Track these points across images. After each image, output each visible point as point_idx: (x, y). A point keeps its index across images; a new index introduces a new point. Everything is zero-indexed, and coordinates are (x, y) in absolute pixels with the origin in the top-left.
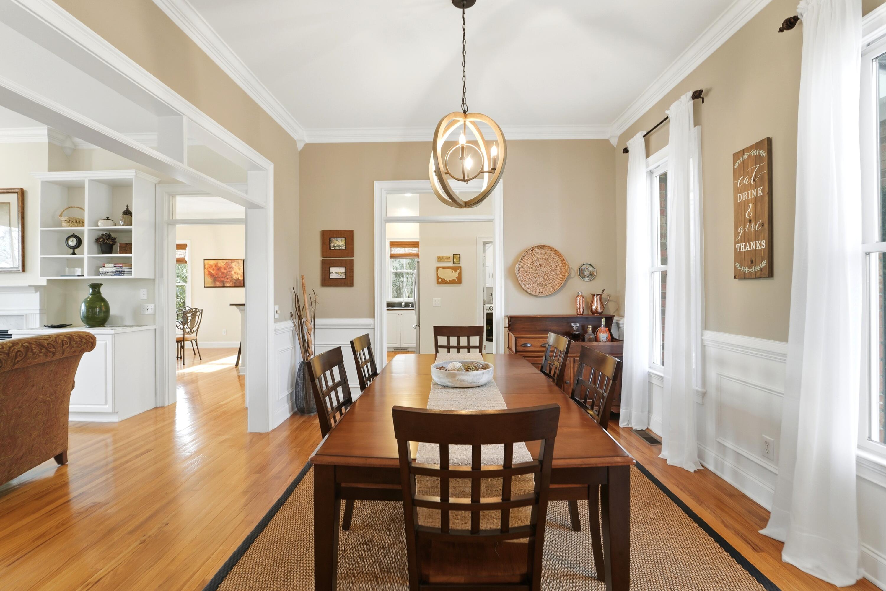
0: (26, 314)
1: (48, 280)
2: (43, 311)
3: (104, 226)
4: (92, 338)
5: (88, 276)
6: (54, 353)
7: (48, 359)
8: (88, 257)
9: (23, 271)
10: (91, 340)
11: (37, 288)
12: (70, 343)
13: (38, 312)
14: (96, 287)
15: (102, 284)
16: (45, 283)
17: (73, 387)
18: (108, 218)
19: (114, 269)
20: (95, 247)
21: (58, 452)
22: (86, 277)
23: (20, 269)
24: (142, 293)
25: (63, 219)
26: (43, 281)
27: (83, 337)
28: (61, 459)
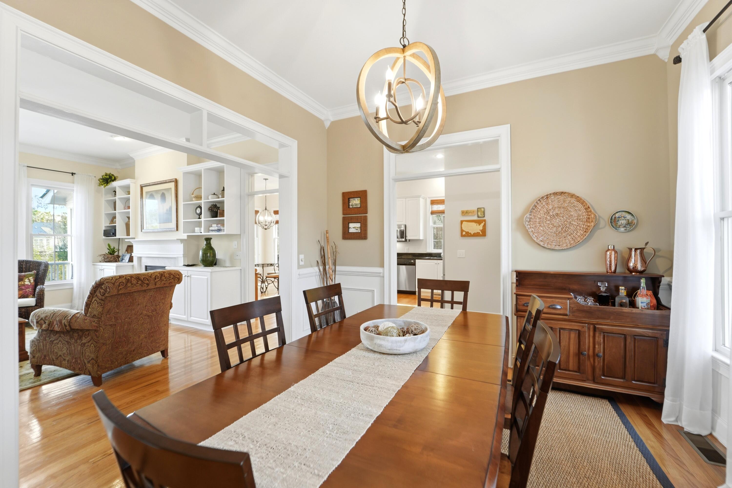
0: (177, 257)
1: (188, 236)
2: (185, 255)
3: (213, 199)
4: (178, 275)
5: (204, 232)
6: (148, 285)
7: (144, 288)
8: (204, 220)
9: (177, 230)
10: (177, 276)
11: (182, 241)
12: (161, 278)
13: (182, 256)
14: (208, 240)
15: (212, 238)
16: (186, 238)
17: (171, 307)
18: (214, 194)
19: (216, 228)
20: (209, 214)
21: (162, 348)
22: (203, 234)
23: (176, 229)
24: (234, 244)
25: (193, 196)
26: (184, 236)
27: (172, 274)
28: (164, 353)
